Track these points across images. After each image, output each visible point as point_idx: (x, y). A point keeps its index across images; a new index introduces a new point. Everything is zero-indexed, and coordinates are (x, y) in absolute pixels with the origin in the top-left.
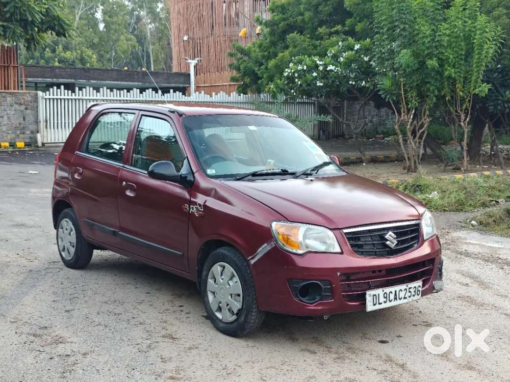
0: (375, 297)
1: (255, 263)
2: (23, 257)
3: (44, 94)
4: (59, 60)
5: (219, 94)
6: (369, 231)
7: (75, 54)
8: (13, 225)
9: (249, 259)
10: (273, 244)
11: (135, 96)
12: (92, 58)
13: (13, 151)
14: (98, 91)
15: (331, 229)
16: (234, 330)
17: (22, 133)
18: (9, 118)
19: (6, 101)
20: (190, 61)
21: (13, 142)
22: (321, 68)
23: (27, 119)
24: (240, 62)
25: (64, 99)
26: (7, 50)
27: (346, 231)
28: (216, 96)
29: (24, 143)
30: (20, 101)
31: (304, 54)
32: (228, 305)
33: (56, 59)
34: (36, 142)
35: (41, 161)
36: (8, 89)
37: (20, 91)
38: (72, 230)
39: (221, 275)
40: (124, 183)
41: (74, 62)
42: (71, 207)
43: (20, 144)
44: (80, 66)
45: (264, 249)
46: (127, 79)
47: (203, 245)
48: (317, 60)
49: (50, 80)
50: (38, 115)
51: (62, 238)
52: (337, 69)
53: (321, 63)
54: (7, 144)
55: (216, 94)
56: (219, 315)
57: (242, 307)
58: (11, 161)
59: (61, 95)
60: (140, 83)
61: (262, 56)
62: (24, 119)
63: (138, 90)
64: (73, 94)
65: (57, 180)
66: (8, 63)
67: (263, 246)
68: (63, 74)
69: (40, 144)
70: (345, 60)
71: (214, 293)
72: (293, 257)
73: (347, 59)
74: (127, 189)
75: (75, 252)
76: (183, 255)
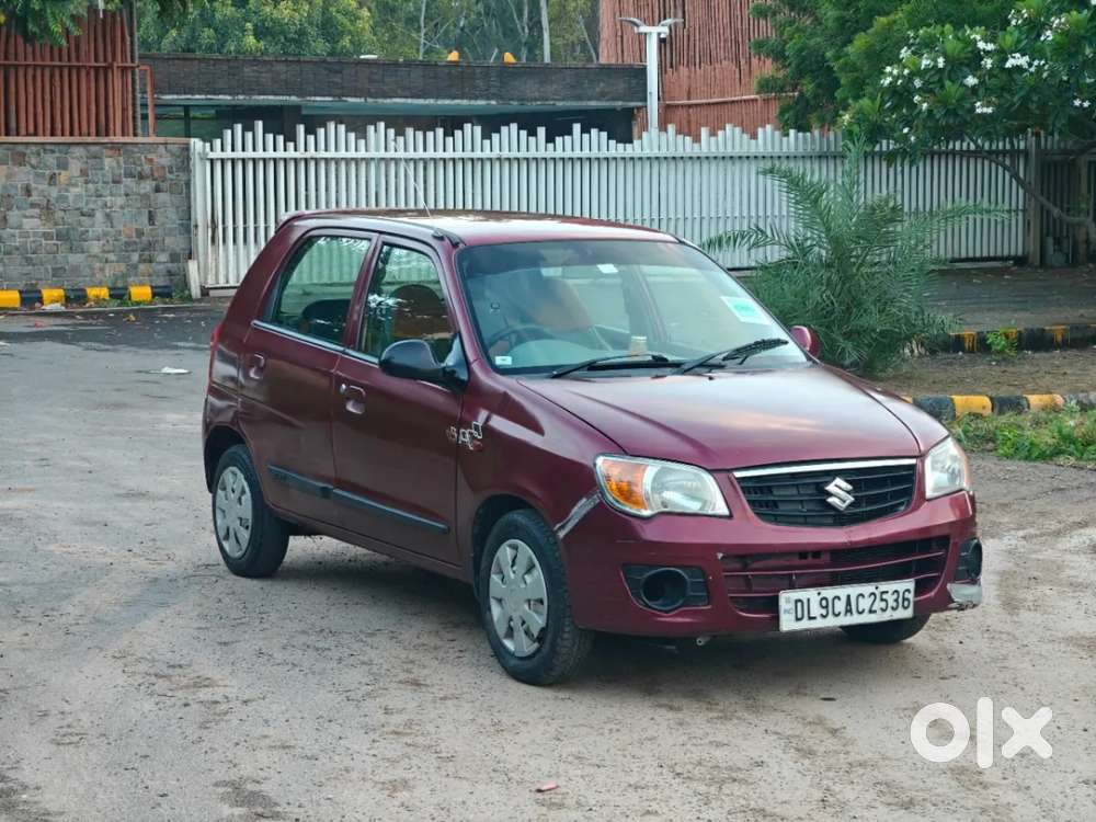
0: (799, 604)
1: (566, 535)
2: (140, 556)
3: (208, 145)
4: (255, 26)
5: (720, 133)
6: (793, 475)
7: (307, 7)
8: (119, 495)
9: (556, 528)
10: (596, 499)
11: (468, 146)
12: (359, 18)
13: (121, 312)
14: (362, 134)
15: (710, 471)
16: (533, 672)
17: (145, 261)
18: (108, 216)
19: (102, 169)
20: (644, 29)
21: (120, 285)
22: (988, 63)
23: (159, 219)
24: (785, 36)
25: (264, 160)
26: (104, 21)
27: (738, 474)
28: (713, 139)
29: (152, 287)
30: (139, 169)
31: (941, 21)
32: (523, 623)
33: (249, 26)
34: (186, 284)
35: (193, 340)
36: (107, 135)
37: (139, 139)
38: (243, 492)
39: (512, 566)
40: (344, 386)
41: (302, 33)
42: (244, 443)
43: (141, 293)
44: (320, 47)
45: (581, 508)
46: (454, 91)
47: (479, 508)
48: (978, 37)
49: (228, 98)
50: (189, 208)
51: (224, 511)
52: (1036, 63)
53: (990, 47)
54: (104, 292)
55: (713, 133)
56: (509, 644)
57: (547, 624)
58: (113, 342)
59: (254, 150)
60: (493, 102)
61: (837, 19)
62: (151, 218)
63: (478, 129)
64: (291, 145)
65: (214, 383)
66: (105, 61)
67: (579, 504)
68: (265, 78)
69: (195, 292)
70: (1058, 38)
71: (500, 601)
72: (636, 522)
73: (1066, 34)
74: (348, 399)
75: (250, 539)
76: (449, 530)
